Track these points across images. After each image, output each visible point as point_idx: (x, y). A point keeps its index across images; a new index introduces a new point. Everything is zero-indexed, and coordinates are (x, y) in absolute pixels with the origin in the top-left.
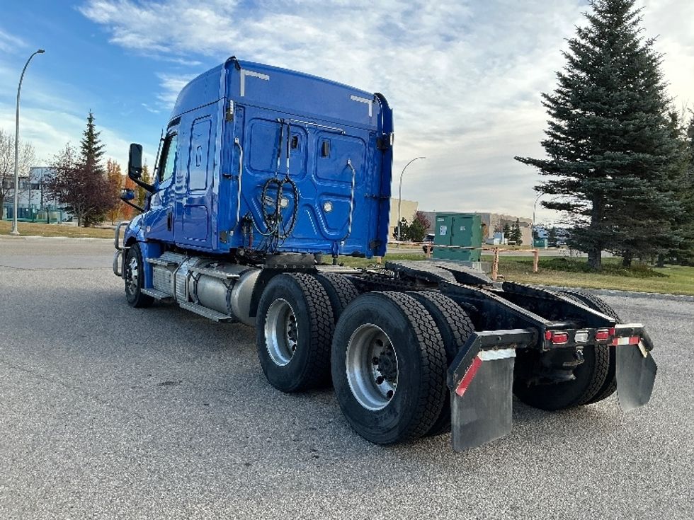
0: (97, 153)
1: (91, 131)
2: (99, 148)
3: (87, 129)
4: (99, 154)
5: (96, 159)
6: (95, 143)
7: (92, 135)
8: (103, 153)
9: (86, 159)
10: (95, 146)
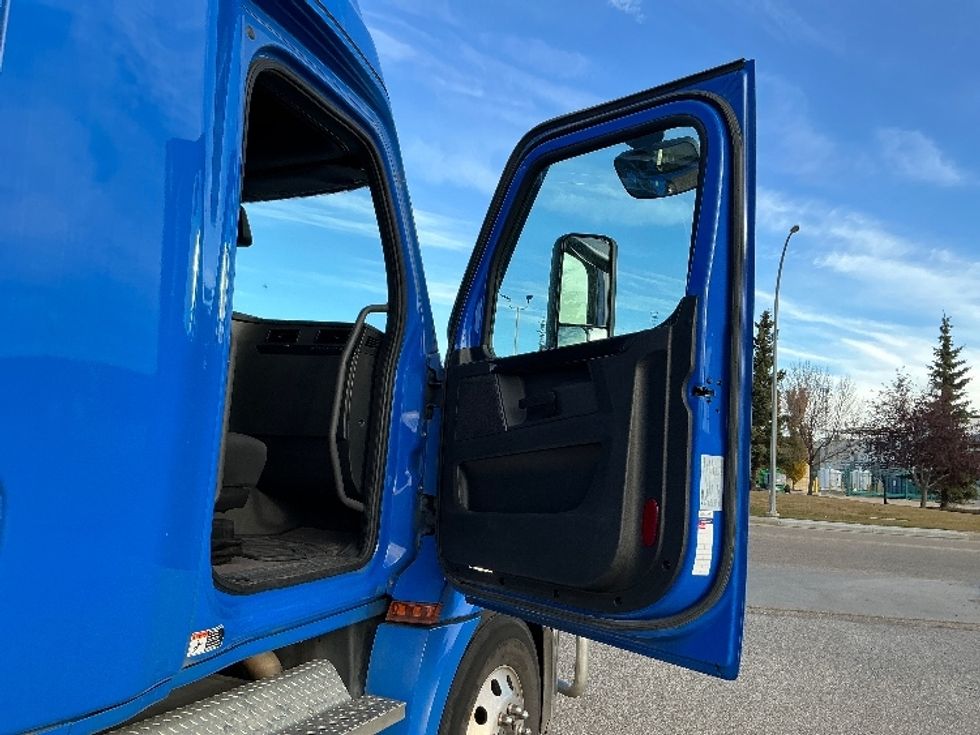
0: (957, 381)
1: (946, 346)
2: (960, 374)
3: (939, 346)
4: (963, 383)
5: (955, 393)
6: (954, 366)
7: (949, 354)
8: (966, 381)
9: (940, 393)
10: (956, 370)
